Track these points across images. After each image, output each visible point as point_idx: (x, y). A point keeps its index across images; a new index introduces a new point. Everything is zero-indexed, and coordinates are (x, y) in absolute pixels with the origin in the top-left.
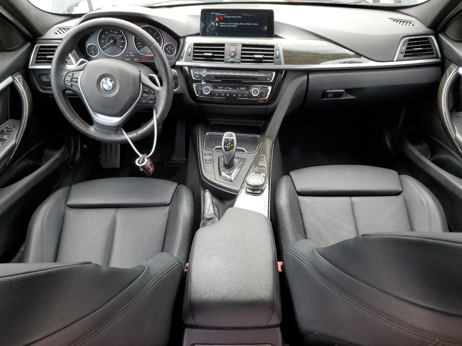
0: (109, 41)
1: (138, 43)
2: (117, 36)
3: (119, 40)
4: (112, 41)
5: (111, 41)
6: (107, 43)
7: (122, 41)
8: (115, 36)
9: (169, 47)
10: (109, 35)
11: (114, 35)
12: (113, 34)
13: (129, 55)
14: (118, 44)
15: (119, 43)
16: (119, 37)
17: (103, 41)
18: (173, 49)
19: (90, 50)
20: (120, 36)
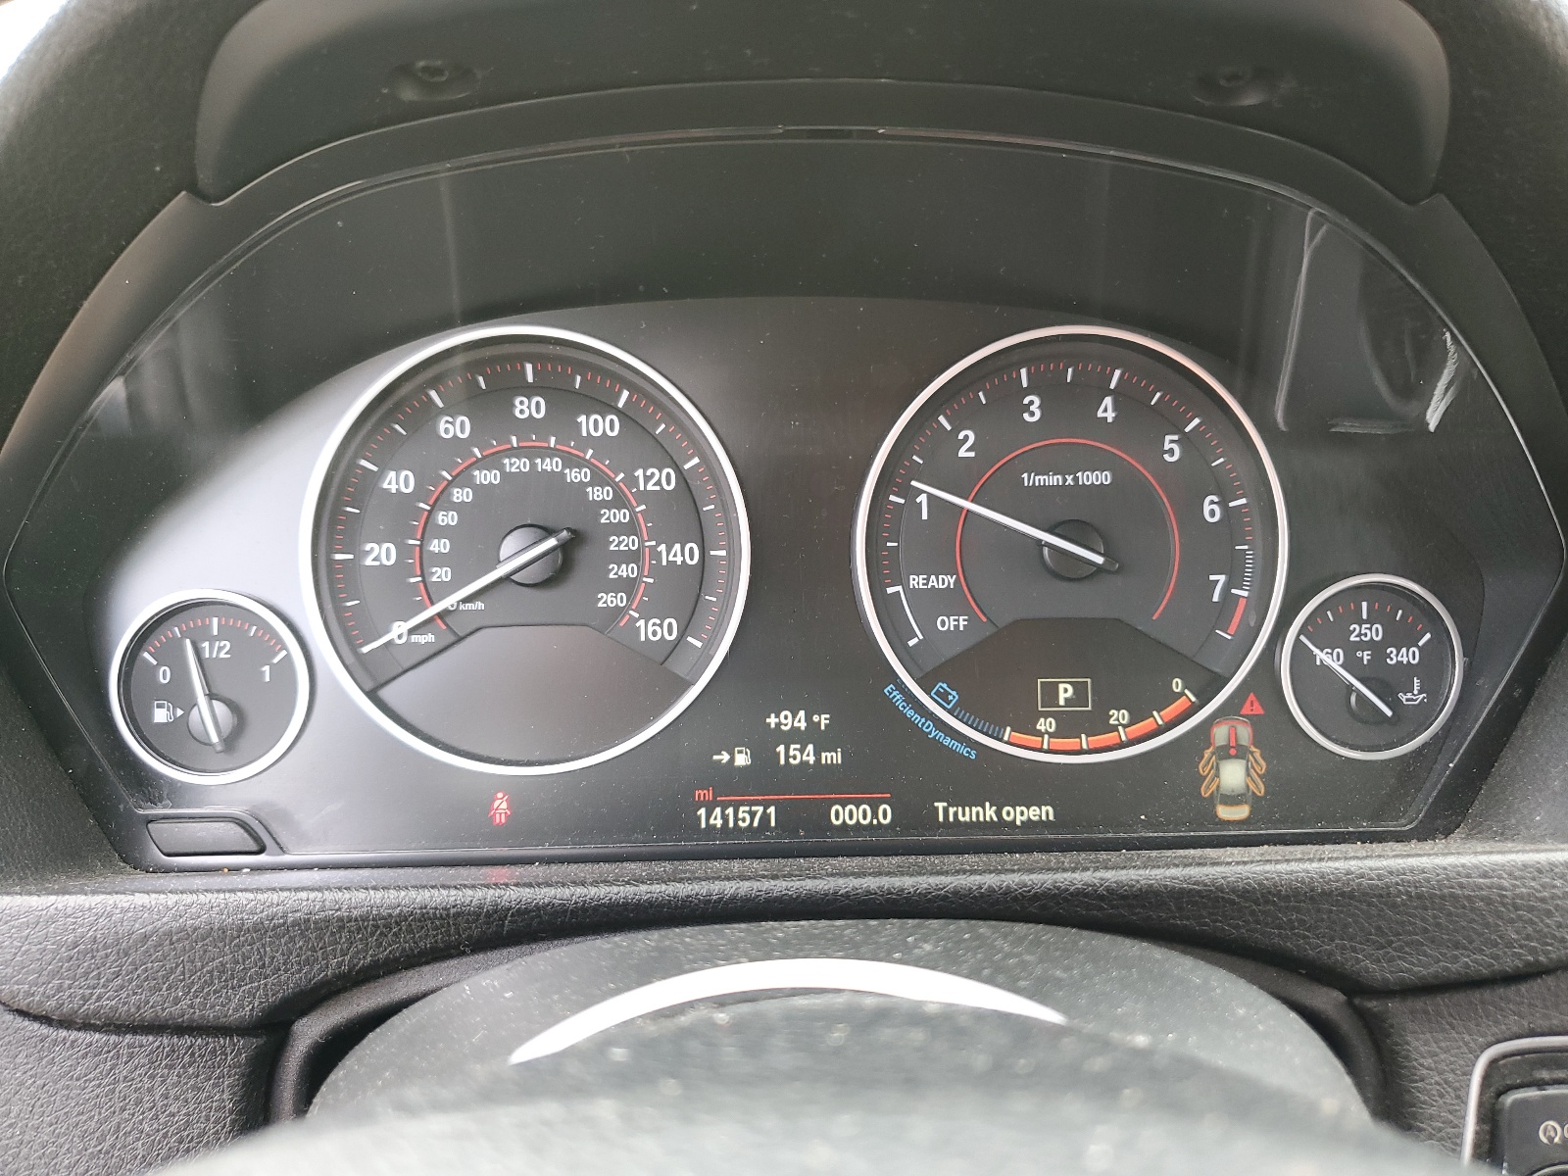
0: (475, 551)
1: (917, 581)
2: (599, 479)
3: (631, 528)
4: (517, 553)
5: (509, 546)
6: (441, 574)
7: (683, 554)
8: (574, 475)
9: (1358, 632)
10: (491, 461)
11: (571, 461)
12: (551, 453)
13: (764, 743)
14: (608, 600)
15: (628, 586)
16: (644, 496)
17: (380, 554)
18: (1409, 656)
19: (164, 676)
20: (660, 479)
